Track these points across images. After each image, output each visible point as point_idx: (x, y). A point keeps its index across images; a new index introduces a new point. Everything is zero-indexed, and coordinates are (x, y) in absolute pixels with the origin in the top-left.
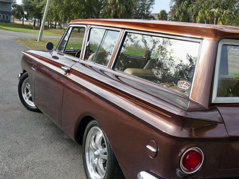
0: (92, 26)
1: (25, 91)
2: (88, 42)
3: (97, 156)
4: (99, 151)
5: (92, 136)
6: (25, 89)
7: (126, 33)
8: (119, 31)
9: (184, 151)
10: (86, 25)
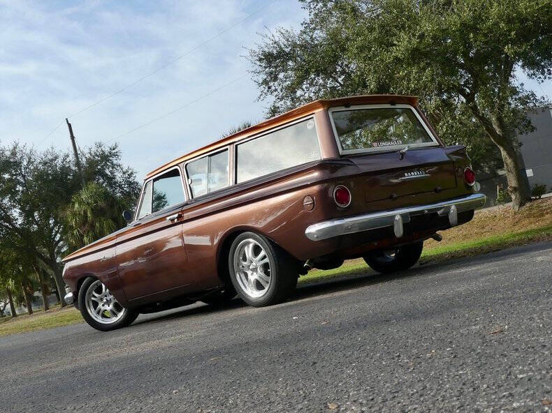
0: (187, 162)
1: (92, 307)
2: (190, 180)
3: (255, 270)
4: (254, 264)
5: (239, 259)
6: (91, 304)
7: (236, 146)
8: (227, 149)
9: (333, 192)
10: (176, 165)
